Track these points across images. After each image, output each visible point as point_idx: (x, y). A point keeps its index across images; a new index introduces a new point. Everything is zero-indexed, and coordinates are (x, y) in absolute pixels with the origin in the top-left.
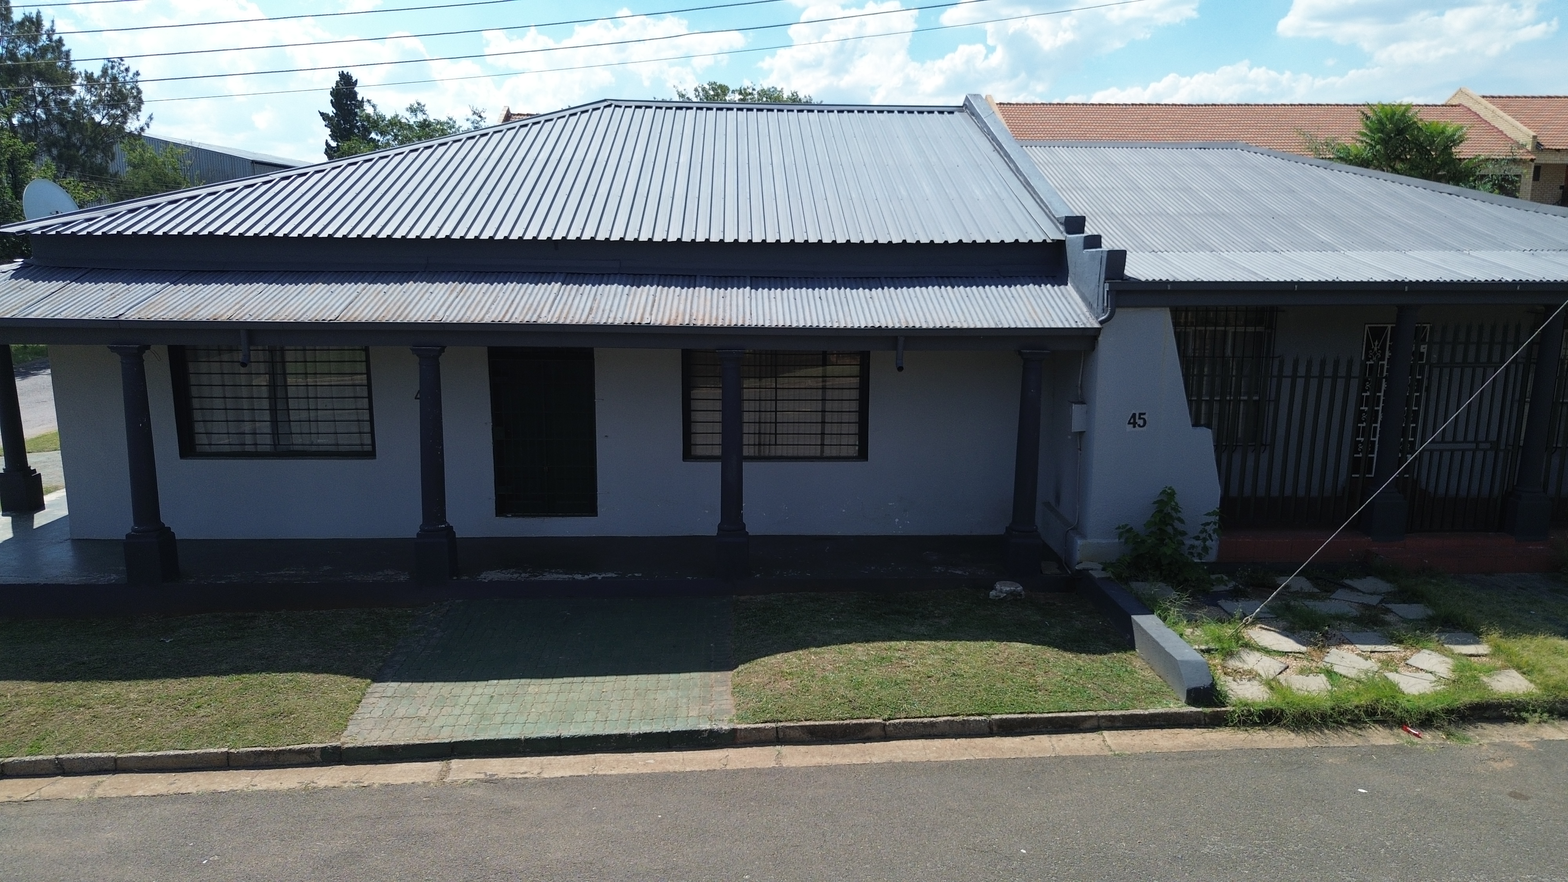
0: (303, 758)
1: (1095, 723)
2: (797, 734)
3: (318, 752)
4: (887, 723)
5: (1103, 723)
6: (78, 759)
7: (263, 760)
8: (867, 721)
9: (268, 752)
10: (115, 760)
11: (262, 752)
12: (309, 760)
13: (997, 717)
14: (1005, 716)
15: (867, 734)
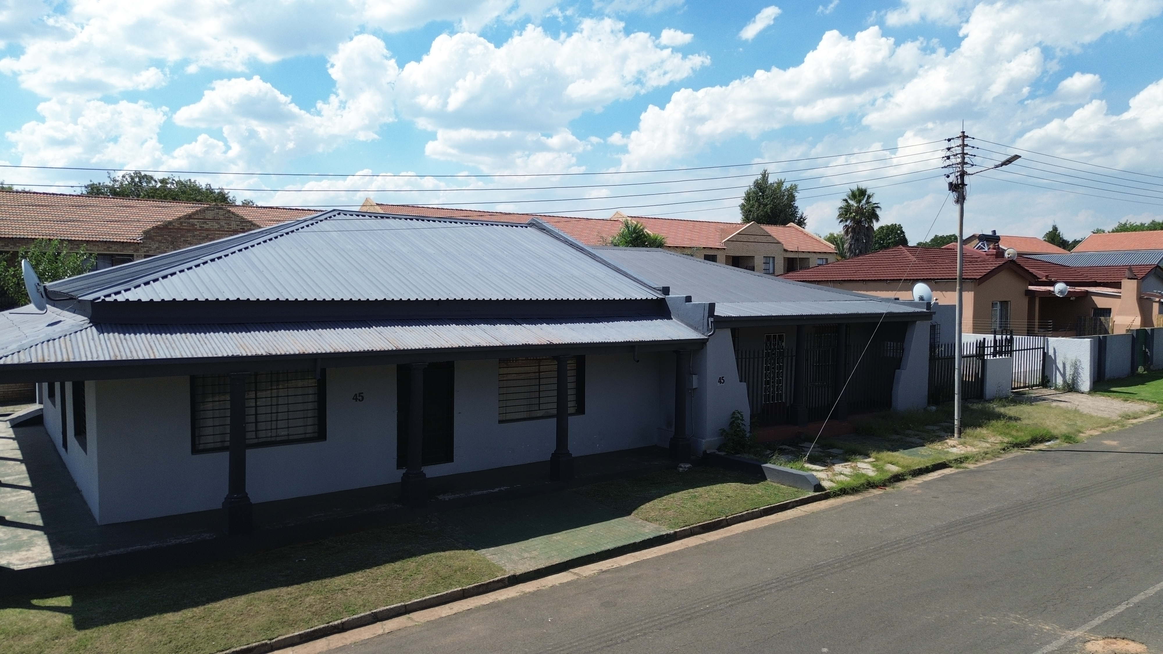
0: (500, 584)
1: (791, 504)
2: (697, 530)
3: (507, 580)
4: (728, 518)
5: (795, 504)
6: (385, 610)
7: (481, 589)
8: (719, 519)
9: (482, 585)
10: (405, 606)
11: (480, 585)
12: (503, 585)
13: (762, 508)
14: (765, 507)
15: (722, 525)
